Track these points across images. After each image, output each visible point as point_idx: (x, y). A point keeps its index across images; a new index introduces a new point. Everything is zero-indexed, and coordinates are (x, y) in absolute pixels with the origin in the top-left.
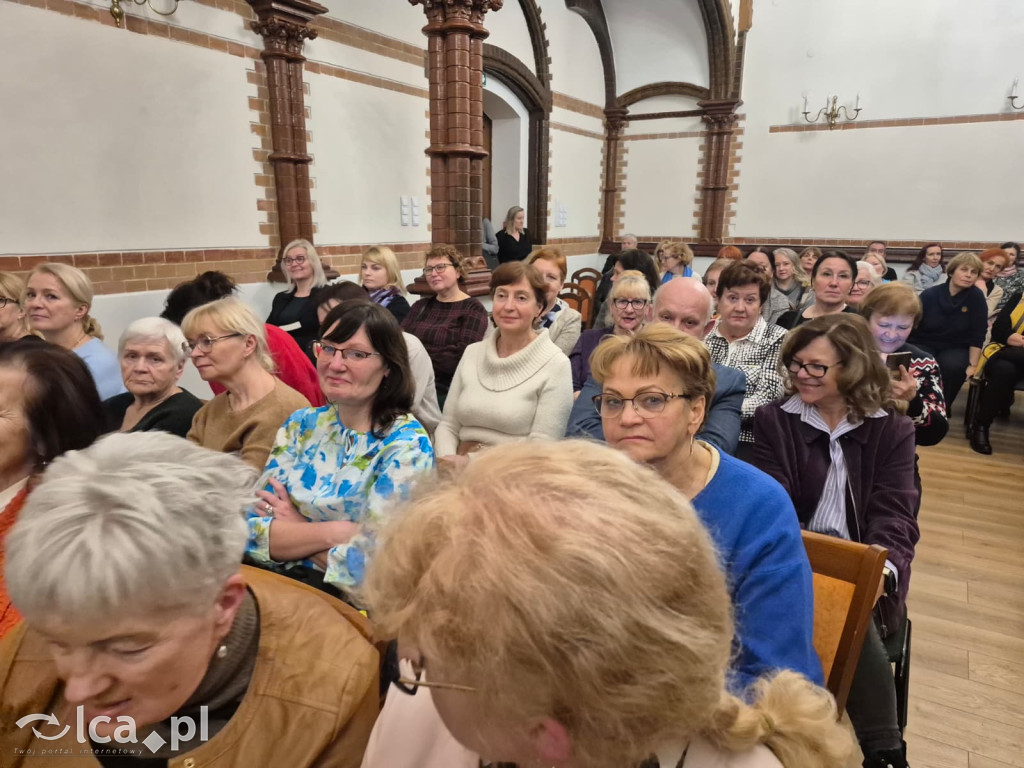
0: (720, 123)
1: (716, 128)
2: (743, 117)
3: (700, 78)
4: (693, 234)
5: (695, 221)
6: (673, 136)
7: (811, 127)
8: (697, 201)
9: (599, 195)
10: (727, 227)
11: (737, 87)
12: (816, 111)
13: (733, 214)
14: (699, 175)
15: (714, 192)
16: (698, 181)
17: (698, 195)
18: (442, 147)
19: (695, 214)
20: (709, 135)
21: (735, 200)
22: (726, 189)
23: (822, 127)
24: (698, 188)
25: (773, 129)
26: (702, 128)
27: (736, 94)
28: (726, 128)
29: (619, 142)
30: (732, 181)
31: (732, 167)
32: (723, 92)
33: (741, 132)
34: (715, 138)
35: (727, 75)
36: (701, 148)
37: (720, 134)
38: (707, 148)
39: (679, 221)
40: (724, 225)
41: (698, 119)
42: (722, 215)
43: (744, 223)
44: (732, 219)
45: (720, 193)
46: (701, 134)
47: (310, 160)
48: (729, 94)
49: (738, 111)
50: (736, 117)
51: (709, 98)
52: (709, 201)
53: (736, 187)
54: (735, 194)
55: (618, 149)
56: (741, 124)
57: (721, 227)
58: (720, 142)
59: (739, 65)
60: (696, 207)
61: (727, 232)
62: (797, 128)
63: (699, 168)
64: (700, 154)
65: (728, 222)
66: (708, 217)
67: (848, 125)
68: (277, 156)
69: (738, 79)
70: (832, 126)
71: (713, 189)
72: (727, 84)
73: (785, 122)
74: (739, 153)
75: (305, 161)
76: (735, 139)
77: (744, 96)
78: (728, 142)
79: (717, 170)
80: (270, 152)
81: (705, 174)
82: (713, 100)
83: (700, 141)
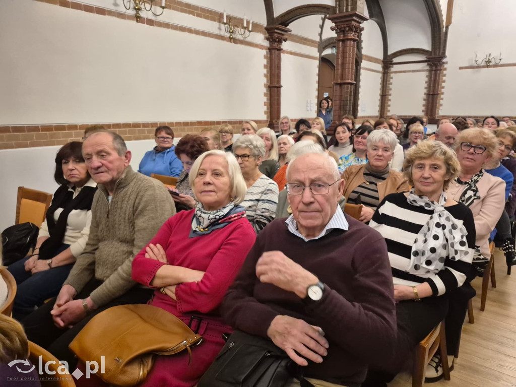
0: (436, 66)
1: (434, 68)
2: (447, 63)
3: (427, 46)
5: (423, 108)
6: (414, 71)
7: (478, 67)
8: (424, 100)
9: (379, 97)
10: (438, 111)
11: (445, 50)
12: (481, 60)
13: (441, 105)
14: (426, 88)
15: (433, 96)
16: (425, 91)
17: (425, 97)
18: (339, 81)
19: (424, 105)
20: (430, 71)
21: (442, 99)
22: (438, 94)
23: (483, 67)
24: (425, 94)
25: (460, 68)
26: (428, 68)
27: (444, 53)
28: (439, 68)
29: (388, 74)
30: (441, 91)
31: (441, 84)
32: (438, 52)
33: (445, 69)
34: (433, 72)
35: (440, 45)
36: (427, 76)
37: (436, 71)
38: (430, 77)
39: (417, 109)
40: (437, 110)
41: (426, 64)
42: (436, 106)
43: (447, 107)
44: (441, 108)
45: (435, 96)
46: (427, 70)
47: (282, 86)
48: (441, 53)
49: (444, 60)
50: (444, 63)
51: (431, 55)
52: (430, 100)
53: (443, 93)
54: (442, 96)
55: (388, 77)
56: (446, 66)
57: (436, 111)
58: (436, 74)
59: (445, 40)
60: (424, 102)
61: (438, 113)
62: (472, 68)
63: (426, 85)
64: (426, 79)
65: (439, 109)
66: (430, 107)
67: (496, 66)
68: (272, 85)
69: (445, 47)
70: (488, 66)
71: (432, 94)
72: (439, 48)
73: (467, 65)
74: (444, 78)
75: (280, 87)
76: (443, 73)
77: (447, 54)
78: (439, 74)
79: (434, 86)
80: (269, 84)
81: (429, 88)
82: (433, 56)
83: (427, 73)
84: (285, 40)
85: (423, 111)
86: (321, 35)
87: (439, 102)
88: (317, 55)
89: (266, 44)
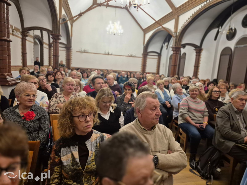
0: (69, 49)
3: (65, 42)
6: (61, 50)
12: (83, 50)
15: (68, 60)
16: (66, 58)
17: (66, 60)
18: (55, 55)
20: (67, 51)
22: (70, 59)
23: (83, 52)
25: (77, 52)
26: (65, 50)
29: (51, 50)
31: (71, 56)
37: (69, 51)
41: (65, 48)
43: (74, 64)
48: (70, 46)
49: (71, 48)
51: (67, 46)
54: (72, 60)
56: (72, 50)
59: (71, 41)
61: (71, 66)
62: (80, 52)
63: (66, 56)
64: (66, 54)
65: (71, 64)
67: (87, 53)
69: (71, 44)
70: (85, 52)
72: (69, 44)
74: (72, 54)
76: (71, 52)
77: (72, 46)
79: (69, 57)
80: (22, 52)
84: (28, 36)
86: (34, 34)
87: (71, 62)
88: (33, 41)
89: (21, 36)
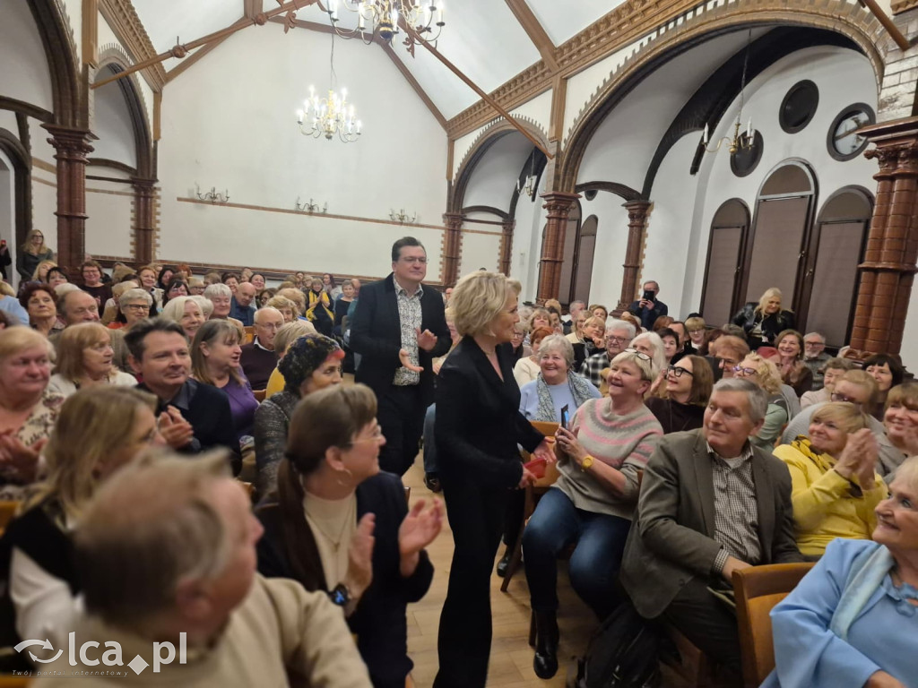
0: (146, 191)
1: (142, 193)
2: (159, 189)
3: (129, 160)
4: (131, 256)
5: (132, 247)
6: (109, 192)
7: (201, 202)
8: (132, 236)
10: (155, 254)
11: (155, 171)
12: (205, 191)
13: (158, 246)
14: (132, 219)
15: (144, 232)
16: (132, 223)
17: (133, 232)
19: (132, 244)
20: (138, 197)
21: (158, 237)
22: (151, 230)
23: (208, 203)
24: (132, 227)
25: (179, 199)
26: (132, 191)
27: (155, 175)
28: (149, 194)
30: (155, 225)
31: (155, 217)
33: (159, 197)
34: (142, 199)
35: (148, 163)
36: (132, 203)
37: (146, 198)
38: (137, 204)
39: (122, 247)
40: (153, 252)
41: (128, 185)
43: (166, 250)
44: (158, 249)
45: (148, 233)
46: (132, 195)
48: (151, 175)
49: (156, 185)
50: (155, 188)
51: (136, 175)
52: (142, 237)
53: (158, 230)
54: (158, 233)
56: (159, 193)
57: (151, 253)
58: (145, 202)
59: (155, 159)
60: (132, 239)
61: (155, 257)
62: (194, 201)
63: (132, 215)
64: (132, 207)
65: (155, 250)
66: (141, 246)
67: (222, 204)
69: (155, 167)
70: (213, 203)
71: (144, 230)
72: (148, 168)
73: (186, 196)
74: (158, 209)
76: (155, 201)
77: (159, 177)
78: (151, 203)
79: (145, 219)
81: (137, 219)
82: (140, 177)
83: (133, 199)
85: (132, 252)
87: (155, 242)
